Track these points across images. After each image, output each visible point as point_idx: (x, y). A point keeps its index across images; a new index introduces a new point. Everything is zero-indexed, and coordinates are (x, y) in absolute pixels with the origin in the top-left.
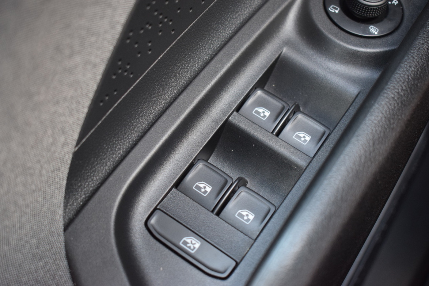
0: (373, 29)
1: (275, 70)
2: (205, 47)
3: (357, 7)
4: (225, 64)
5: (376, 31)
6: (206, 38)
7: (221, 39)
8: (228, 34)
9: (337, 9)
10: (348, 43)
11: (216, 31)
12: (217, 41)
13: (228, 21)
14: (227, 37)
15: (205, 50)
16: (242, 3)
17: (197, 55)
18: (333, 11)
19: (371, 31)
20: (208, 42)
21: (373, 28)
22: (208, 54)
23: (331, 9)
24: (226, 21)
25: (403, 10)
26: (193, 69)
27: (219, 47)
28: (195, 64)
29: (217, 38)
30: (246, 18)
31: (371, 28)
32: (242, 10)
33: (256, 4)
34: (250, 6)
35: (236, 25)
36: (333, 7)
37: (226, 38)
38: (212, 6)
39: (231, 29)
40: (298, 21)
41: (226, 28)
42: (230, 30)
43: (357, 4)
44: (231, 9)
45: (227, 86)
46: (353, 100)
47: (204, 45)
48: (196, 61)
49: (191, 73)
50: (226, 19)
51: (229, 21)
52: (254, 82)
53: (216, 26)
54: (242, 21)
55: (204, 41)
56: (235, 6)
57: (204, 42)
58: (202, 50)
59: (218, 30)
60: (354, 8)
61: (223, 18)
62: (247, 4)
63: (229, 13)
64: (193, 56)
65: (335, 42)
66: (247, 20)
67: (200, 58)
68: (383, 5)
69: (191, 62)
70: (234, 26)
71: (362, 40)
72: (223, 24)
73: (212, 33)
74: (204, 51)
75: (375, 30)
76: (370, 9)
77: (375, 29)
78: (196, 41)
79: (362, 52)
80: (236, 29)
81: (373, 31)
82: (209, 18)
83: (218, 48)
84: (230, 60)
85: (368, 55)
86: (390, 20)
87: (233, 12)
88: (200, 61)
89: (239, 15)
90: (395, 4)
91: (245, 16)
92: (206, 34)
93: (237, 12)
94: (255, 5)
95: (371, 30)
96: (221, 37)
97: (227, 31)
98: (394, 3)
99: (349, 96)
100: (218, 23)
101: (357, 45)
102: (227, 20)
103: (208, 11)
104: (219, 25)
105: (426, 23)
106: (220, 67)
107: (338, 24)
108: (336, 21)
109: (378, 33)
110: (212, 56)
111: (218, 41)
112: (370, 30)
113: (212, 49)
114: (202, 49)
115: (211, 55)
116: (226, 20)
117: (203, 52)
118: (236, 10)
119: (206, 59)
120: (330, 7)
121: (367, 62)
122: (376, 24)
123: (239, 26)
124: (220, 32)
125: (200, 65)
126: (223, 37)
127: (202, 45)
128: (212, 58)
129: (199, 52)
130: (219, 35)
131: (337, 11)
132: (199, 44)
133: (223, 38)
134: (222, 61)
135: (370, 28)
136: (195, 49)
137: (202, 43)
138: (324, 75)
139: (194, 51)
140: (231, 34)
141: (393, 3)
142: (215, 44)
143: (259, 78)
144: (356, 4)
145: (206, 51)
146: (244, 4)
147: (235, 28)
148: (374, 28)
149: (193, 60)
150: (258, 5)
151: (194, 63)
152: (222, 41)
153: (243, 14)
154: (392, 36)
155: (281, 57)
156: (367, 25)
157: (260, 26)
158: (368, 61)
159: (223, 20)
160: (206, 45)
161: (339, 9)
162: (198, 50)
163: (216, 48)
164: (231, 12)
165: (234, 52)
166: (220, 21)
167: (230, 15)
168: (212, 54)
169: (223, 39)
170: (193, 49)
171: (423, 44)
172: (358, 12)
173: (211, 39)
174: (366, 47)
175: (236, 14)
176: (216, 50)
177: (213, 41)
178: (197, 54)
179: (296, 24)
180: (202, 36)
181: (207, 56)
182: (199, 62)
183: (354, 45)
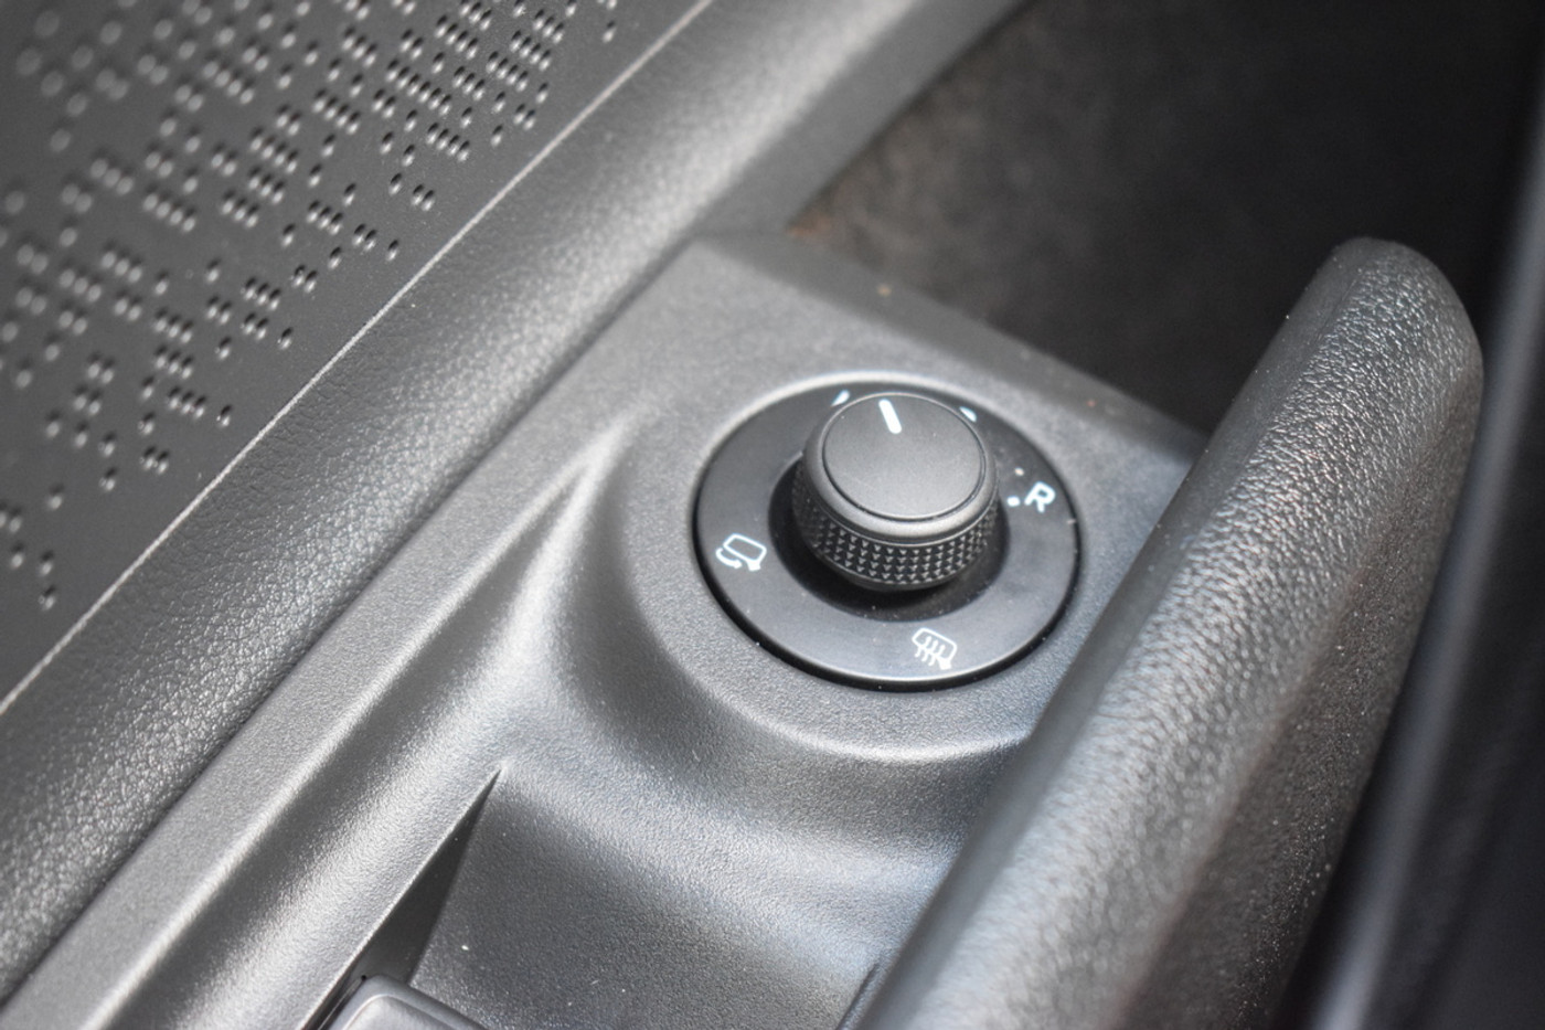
0: (930, 646)
1: (466, 870)
2: (86, 799)
3: (841, 546)
4: (194, 877)
5: (946, 654)
6: (89, 754)
7: (175, 748)
8: (210, 722)
9: (754, 553)
10: (807, 725)
11: (145, 712)
12: (151, 759)
13: (208, 658)
14: (208, 734)
15: (91, 814)
16: (280, 556)
17: (48, 844)
18: (737, 565)
19: (923, 653)
20: (104, 774)
21: (929, 639)
22: (108, 834)
23: (725, 553)
24: (198, 657)
25: (1078, 531)
26: (27, 922)
27: (162, 794)
28: (35, 892)
29: (150, 747)
30: (304, 628)
31: (922, 638)
32: (279, 590)
33: (355, 554)
34: (321, 567)
35: (253, 670)
36: (736, 545)
37: (203, 742)
38: (107, 606)
39: (224, 694)
40: (570, 617)
41: (199, 691)
42: (221, 701)
43: (842, 533)
44: (218, 596)
45: (207, 987)
46: (844, 1005)
47: (83, 794)
48: (41, 877)
49: (15, 944)
50: (195, 648)
51: (215, 654)
52: (350, 955)
53: (143, 689)
54: (286, 648)
55: (81, 771)
56: (241, 578)
57: (82, 777)
58: (74, 816)
59: (155, 708)
60: (833, 548)
61: (180, 647)
62: (305, 558)
63: (212, 615)
64: (23, 857)
65: (743, 723)
66: (309, 636)
67: (62, 859)
68: (968, 528)
69: (14, 886)
70: (241, 677)
71: (877, 702)
72: (184, 674)
73: (123, 725)
74: (83, 823)
75: (943, 647)
76: (903, 552)
77: (941, 642)
78: (32, 780)
79: (879, 764)
80: (255, 690)
81: (929, 652)
82: (98, 661)
83: (157, 799)
84: (221, 856)
85: (909, 779)
86: (1014, 590)
87: (231, 611)
88: (64, 873)
89: (267, 618)
90: (1041, 508)
91: (302, 619)
92: (90, 738)
93: (254, 606)
94: (349, 558)
95: (921, 647)
96: (172, 740)
97: (205, 705)
98: (1034, 503)
99: (828, 989)
100: (155, 674)
101: (848, 732)
102: (204, 653)
103: (84, 632)
104: (158, 682)
105: (1139, 644)
106: (168, 897)
107: (762, 626)
108: (748, 612)
109: (954, 661)
110: (131, 838)
111: (159, 760)
112: (916, 647)
113: (129, 805)
114: (71, 816)
115: (125, 834)
116: (199, 653)
117: (77, 827)
118: (249, 595)
119: (97, 859)
120: (720, 544)
121: (906, 813)
122: (945, 619)
123: (271, 672)
124: (168, 715)
125: (65, 894)
126: (185, 735)
127: (73, 794)
128: (129, 850)
129: (56, 830)
130: (164, 729)
131: (754, 565)
132: (55, 792)
133: (183, 745)
134: (180, 862)
135: (914, 639)
136: (34, 822)
137: (69, 785)
138: (702, 891)
139: (30, 830)
140: (229, 715)
141: (1028, 501)
142: (142, 777)
143: (376, 926)
144: (836, 531)
145: (95, 821)
146: (291, 560)
147: (245, 687)
148: (934, 638)
149: (25, 875)
150: (368, 557)
151: (34, 886)
152: (181, 761)
153: (286, 611)
154: (1023, 673)
155: (487, 805)
156: (901, 626)
157: (375, 664)
158: (910, 808)
159: (180, 656)
160: (92, 789)
161: (764, 550)
162: (52, 821)
163: (147, 796)
164: (222, 611)
165: (240, 812)
166: (162, 661)
167: (216, 626)
168: (129, 834)
169: (187, 749)
170: (22, 822)
171: (1120, 755)
172: (853, 568)
173: (122, 757)
174: (896, 735)
175: (249, 617)
176: (150, 807)
177: (129, 764)
178: (45, 841)
179: (561, 635)
180: (68, 751)
181: (101, 843)
182: (59, 882)
183: (836, 735)
